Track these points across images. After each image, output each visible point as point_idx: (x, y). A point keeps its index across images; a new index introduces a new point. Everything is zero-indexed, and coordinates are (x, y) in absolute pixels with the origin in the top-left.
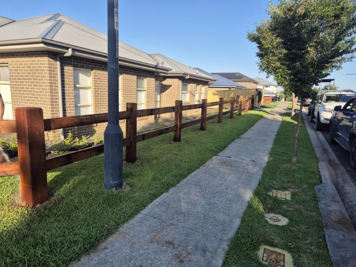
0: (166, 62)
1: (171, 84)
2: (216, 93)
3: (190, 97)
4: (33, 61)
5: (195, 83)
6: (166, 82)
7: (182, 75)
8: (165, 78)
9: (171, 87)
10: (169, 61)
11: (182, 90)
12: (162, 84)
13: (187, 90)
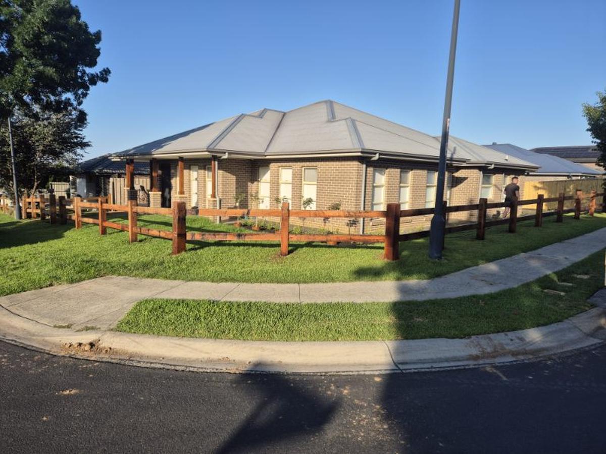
0: (461, 147)
1: (466, 177)
2: (539, 185)
3: (495, 193)
4: (341, 165)
5: (502, 174)
6: (459, 174)
7: (483, 165)
8: (458, 169)
9: (466, 180)
10: (464, 146)
11: (483, 183)
12: (453, 177)
13: (489, 184)
